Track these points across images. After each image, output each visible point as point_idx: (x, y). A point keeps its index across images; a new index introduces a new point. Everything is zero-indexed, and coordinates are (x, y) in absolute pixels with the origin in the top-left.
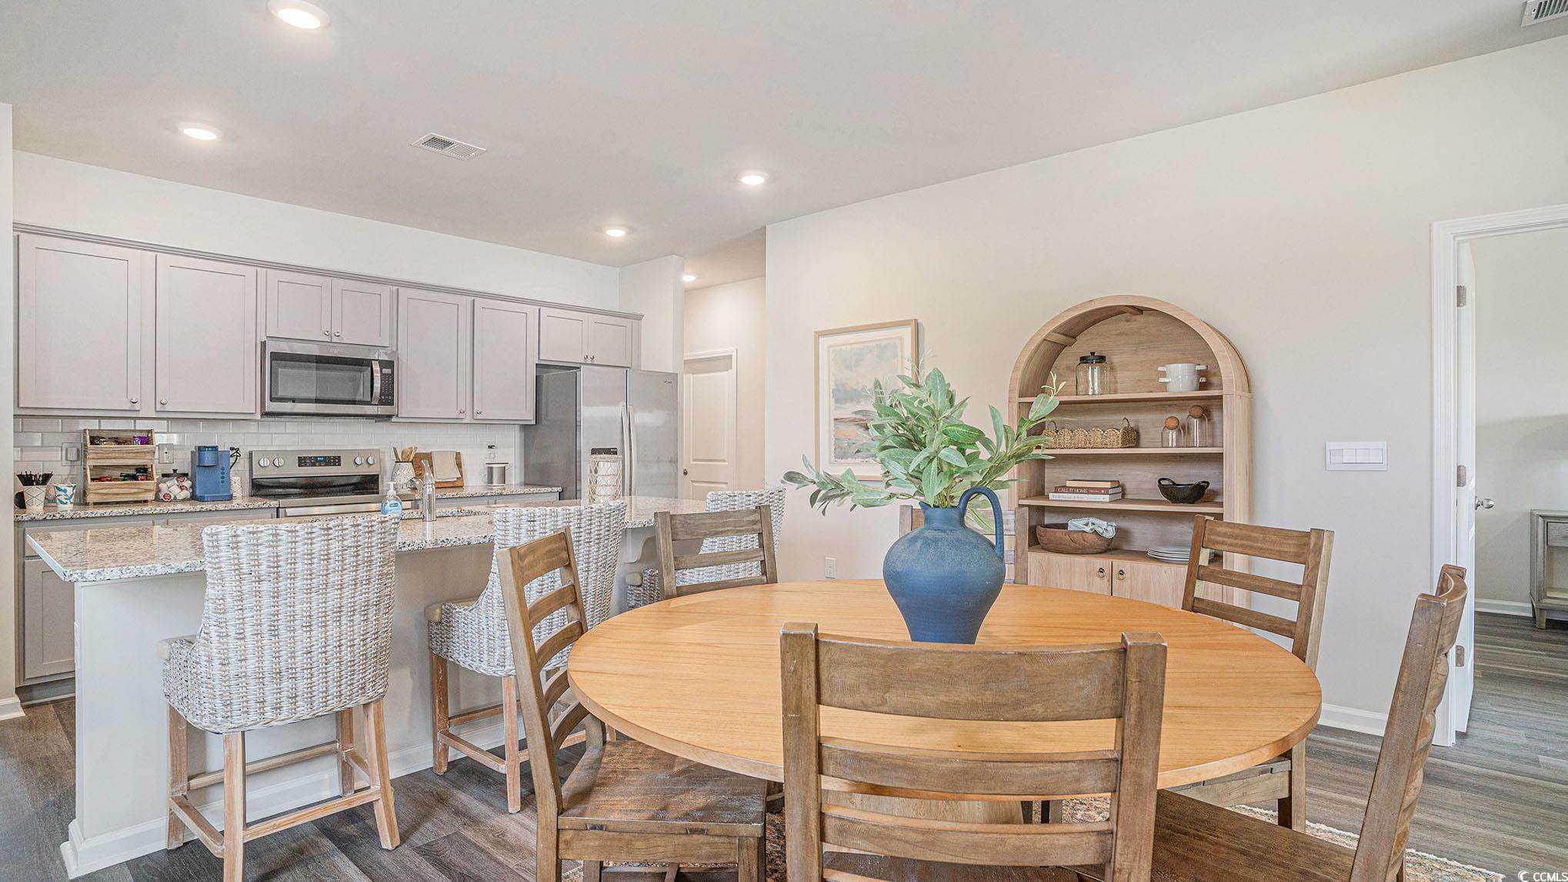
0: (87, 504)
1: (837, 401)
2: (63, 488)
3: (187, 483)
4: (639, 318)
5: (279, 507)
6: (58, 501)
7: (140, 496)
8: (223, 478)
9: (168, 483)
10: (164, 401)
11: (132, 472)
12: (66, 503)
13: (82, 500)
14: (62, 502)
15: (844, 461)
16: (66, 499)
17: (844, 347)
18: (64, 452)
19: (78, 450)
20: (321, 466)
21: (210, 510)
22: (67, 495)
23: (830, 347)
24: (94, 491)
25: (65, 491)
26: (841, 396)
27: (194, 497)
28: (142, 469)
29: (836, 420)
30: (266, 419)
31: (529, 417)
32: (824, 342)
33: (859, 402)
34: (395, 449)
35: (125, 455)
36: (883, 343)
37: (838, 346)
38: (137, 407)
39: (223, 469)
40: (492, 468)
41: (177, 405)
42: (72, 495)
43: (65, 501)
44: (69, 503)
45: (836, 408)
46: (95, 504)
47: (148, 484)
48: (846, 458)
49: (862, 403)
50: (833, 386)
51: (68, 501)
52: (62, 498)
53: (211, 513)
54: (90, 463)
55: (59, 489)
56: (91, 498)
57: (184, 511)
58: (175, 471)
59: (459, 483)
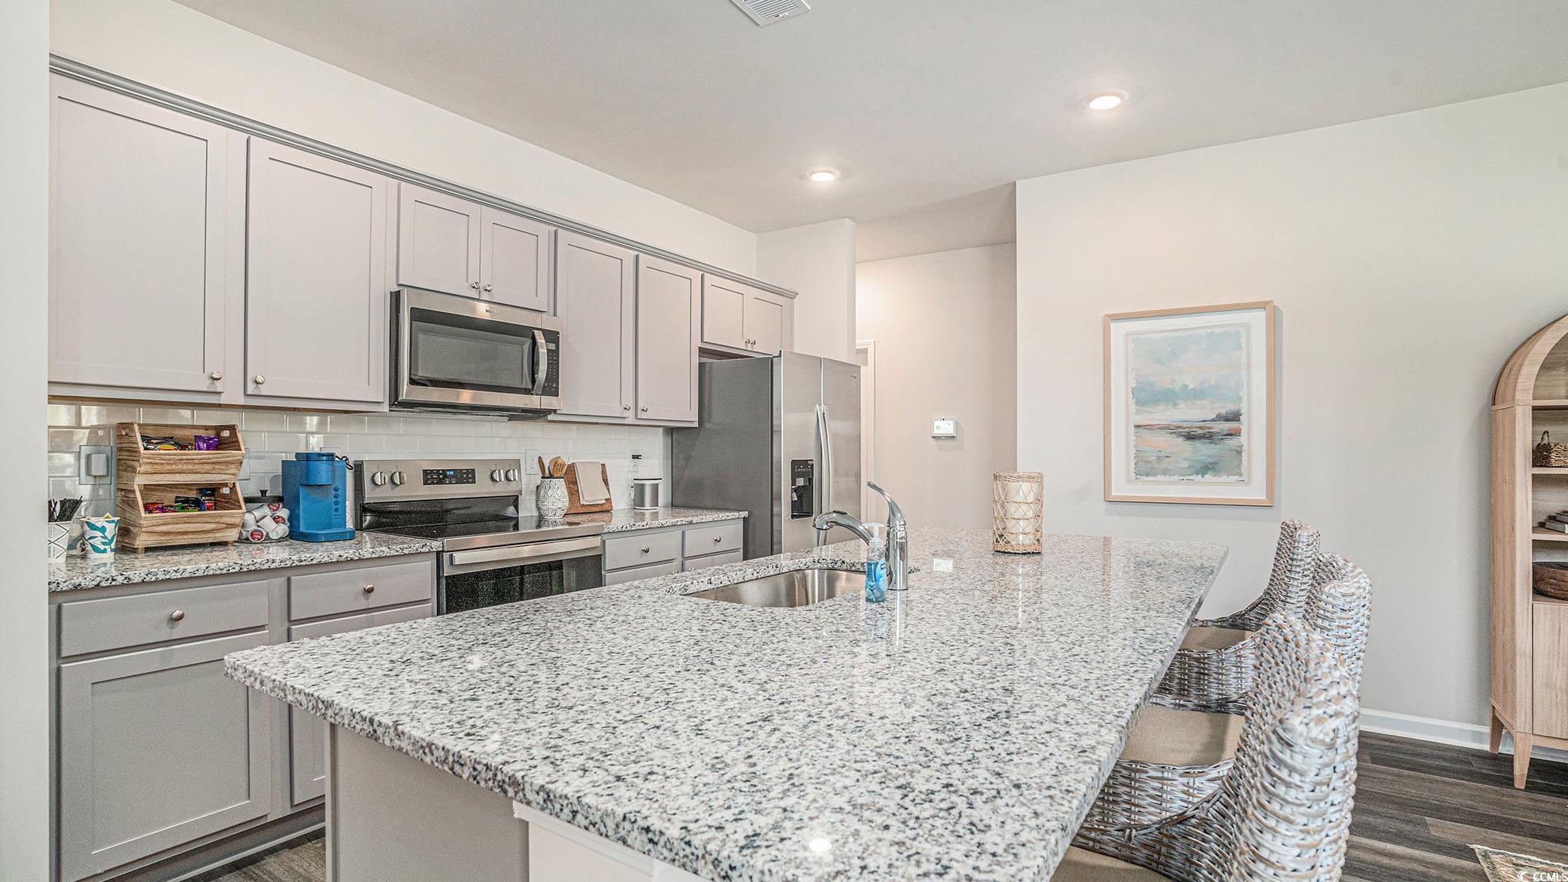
0: (134, 551)
1: (1138, 403)
2: (99, 525)
3: (284, 513)
4: (791, 295)
5: (443, 551)
6: (89, 548)
7: (218, 535)
8: (336, 503)
9: (258, 514)
10: (260, 379)
11: (193, 495)
12: (105, 551)
13: (124, 545)
14: (96, 549)
15: (1150, 478)
16: (103, 543)
17: (1152, 336)
18: (83, 461)
19: (107, 457)
20: (450, 483)
21: (352, 559)
22: (105, 537)
23: (1127, 335)
24: (149, 529)
25: (103, 530)
26: (1146, 396)
27: (294, 535)
28: (207, 489)
29: (1137, 426)
30: (403, 414)
31: (689, 415)
32: (1118, 329)
33: (1175, 405)
34: (540, 460)
35: (197, 467)
36: (1217, 331)
37: (1143, 333)
38: (219, 386)
39: (336, 489)
40: (643, 486)
41: (277, 384)
42: (113, 538)
43: (102, 547)
44: (109, 550)
45: (1138, 412)
46: (147, 550)
47: (232, 516)
48: (1155, 475)
49: (1182, 406)
50: (1133, 384)
51: (107, 547)
52: (97, 542)
53: (352, 565)
54: (139, 481)
55: (93, 527)
56: (142, 541)
57: (314, 562)
58: (263, 492)
59: (606, 507)
